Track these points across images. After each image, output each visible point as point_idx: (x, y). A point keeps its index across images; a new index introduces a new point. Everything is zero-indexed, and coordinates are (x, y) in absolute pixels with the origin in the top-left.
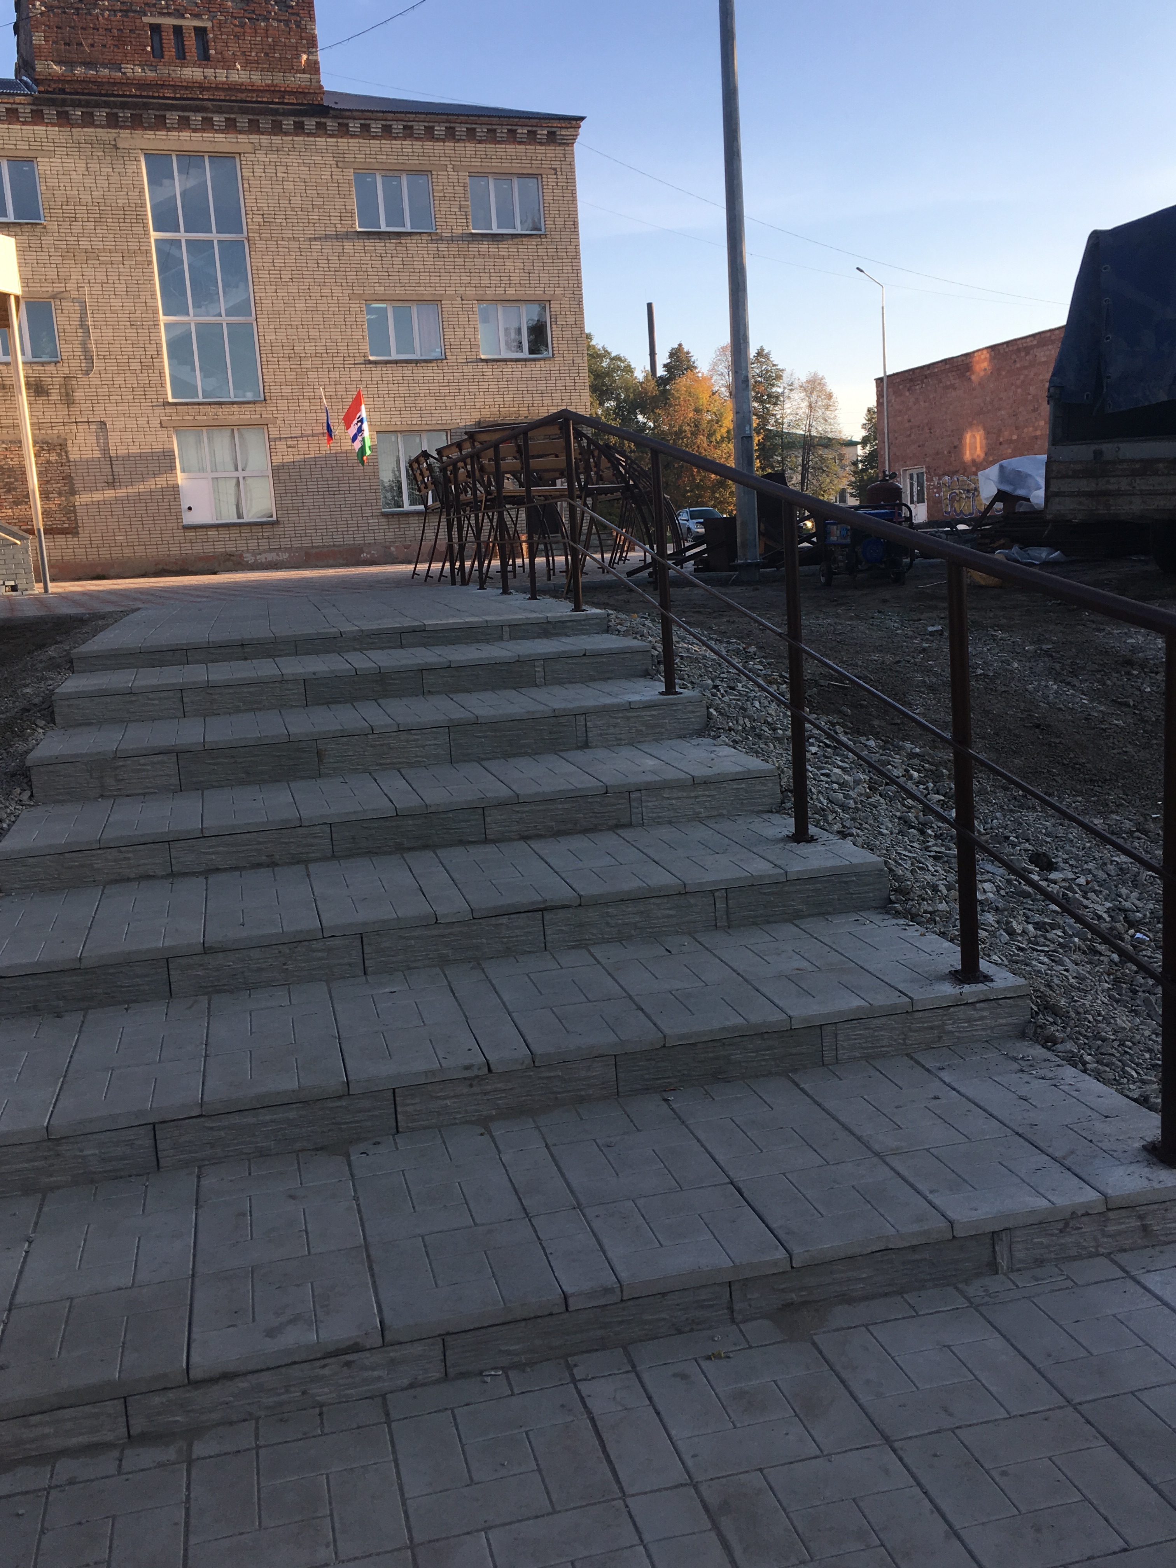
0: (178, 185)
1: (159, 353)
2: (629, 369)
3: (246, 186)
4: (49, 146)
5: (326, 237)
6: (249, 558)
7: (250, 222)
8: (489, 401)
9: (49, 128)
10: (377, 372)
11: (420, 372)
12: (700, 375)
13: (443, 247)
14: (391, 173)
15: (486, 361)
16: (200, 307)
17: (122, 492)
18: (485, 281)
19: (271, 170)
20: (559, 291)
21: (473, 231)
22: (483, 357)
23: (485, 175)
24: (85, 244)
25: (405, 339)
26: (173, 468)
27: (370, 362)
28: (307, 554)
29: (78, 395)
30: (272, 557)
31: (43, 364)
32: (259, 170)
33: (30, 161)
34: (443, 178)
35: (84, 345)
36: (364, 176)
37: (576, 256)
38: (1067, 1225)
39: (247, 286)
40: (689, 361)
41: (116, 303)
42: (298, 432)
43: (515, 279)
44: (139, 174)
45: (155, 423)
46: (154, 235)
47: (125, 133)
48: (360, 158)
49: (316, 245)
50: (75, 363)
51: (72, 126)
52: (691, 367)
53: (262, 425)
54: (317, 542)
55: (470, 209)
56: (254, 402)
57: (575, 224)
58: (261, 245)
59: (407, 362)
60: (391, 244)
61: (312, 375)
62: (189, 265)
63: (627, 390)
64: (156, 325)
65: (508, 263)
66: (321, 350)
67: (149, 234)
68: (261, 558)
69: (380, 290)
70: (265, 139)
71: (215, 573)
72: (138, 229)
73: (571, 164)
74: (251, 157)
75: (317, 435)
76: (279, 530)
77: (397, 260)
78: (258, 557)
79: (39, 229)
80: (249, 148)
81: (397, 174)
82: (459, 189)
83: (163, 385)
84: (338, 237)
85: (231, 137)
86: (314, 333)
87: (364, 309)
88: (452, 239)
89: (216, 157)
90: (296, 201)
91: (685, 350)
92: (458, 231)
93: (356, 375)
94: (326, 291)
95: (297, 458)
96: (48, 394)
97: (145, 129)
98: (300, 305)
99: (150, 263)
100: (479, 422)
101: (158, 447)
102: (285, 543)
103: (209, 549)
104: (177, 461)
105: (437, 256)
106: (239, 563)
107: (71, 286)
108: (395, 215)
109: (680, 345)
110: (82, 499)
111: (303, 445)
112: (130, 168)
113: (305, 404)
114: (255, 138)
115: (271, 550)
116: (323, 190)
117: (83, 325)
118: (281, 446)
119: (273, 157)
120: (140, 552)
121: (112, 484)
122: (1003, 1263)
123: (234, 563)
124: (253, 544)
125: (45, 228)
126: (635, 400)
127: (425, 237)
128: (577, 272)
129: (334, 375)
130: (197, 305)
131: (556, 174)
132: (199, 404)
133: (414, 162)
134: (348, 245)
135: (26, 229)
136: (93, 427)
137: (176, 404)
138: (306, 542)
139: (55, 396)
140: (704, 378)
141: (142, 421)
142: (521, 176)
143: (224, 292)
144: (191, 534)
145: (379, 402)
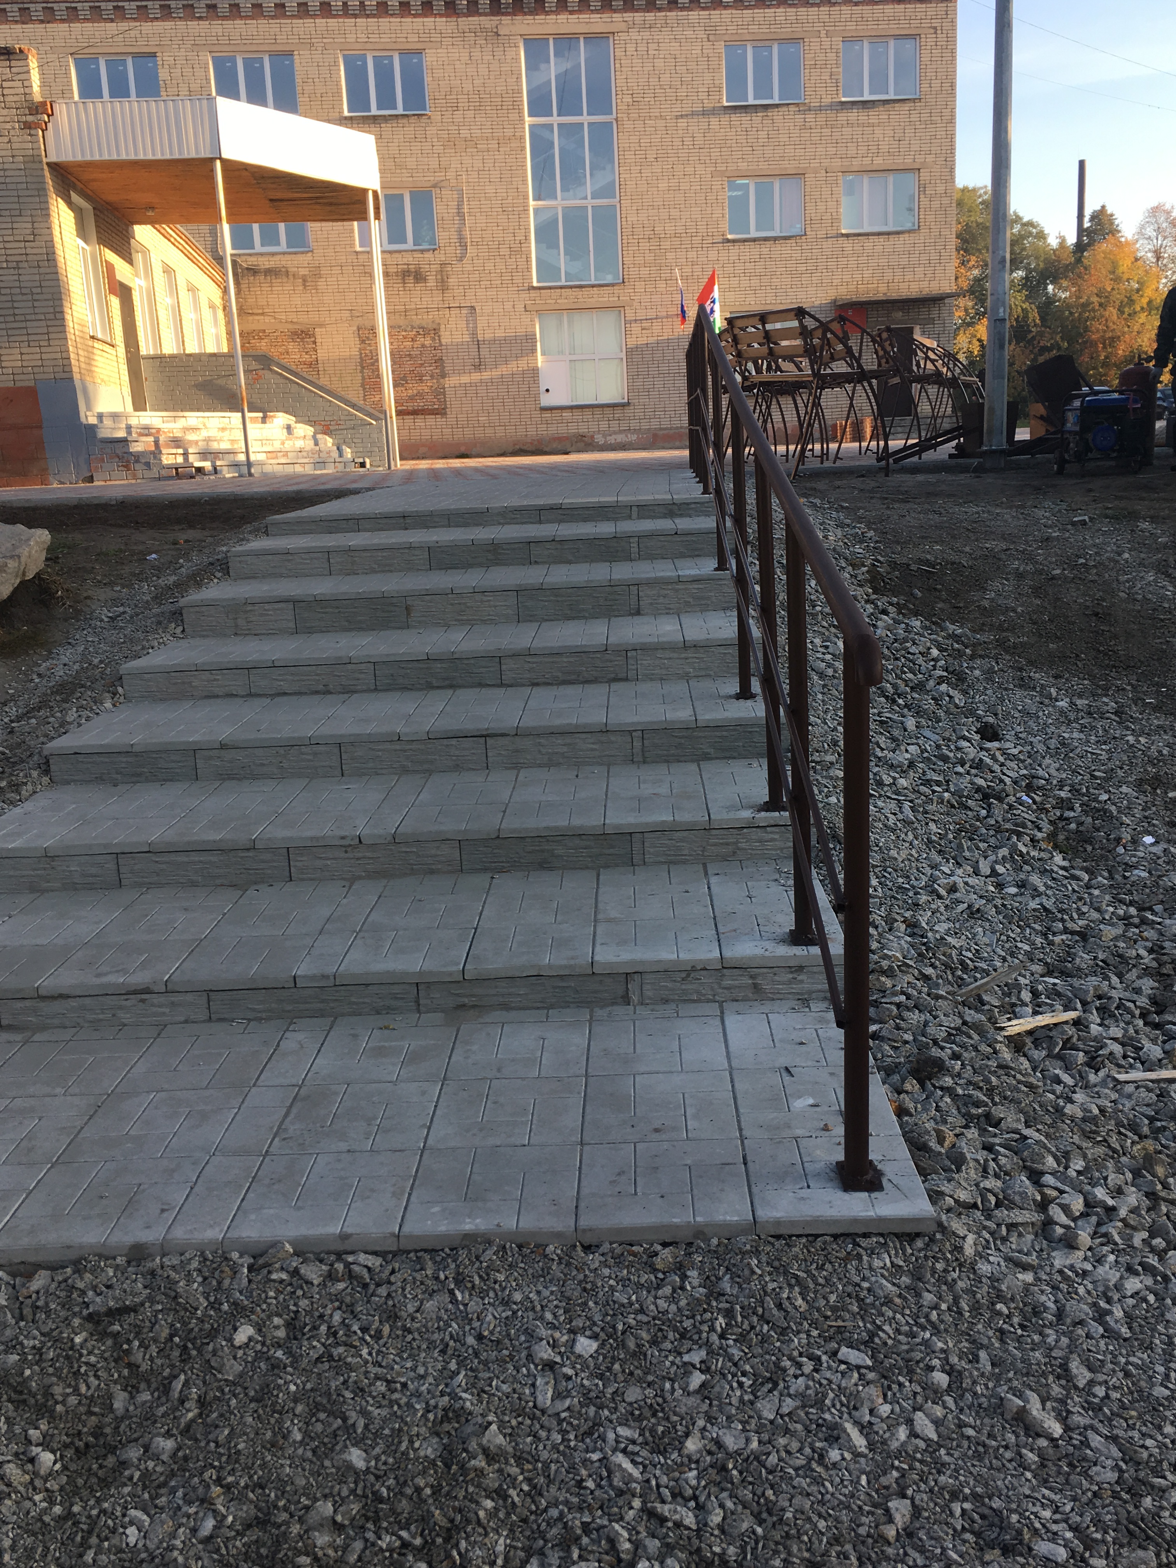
0: (553, 69)
1: (527, 238)
2: (1041, 236)
3: (618, 65)
4: (436, 37)
5: (693, 114)
6: (599, 439)
7: (619, 101)
8: (846, 278)
9: (438, 19)
10: (734, 250)
11: (779, 249)
12: (1123, 240)
13: (810, 117)
14: (762, 44)
15: (847, 236)
16: (568, 190)
17: (486, 375)
18: (852, 151)
19: (642, 48)
20: (930, 159)
21: (843, 99)
22: (843, 231)
23: (859, 39)
24: (465, 133)
25: (765, 216)
26: (534, 351)
27: (728, 241)
28: (655, 436)
29: (452, 281)
30: (620, 438)
31: (422, 251)
32: (631, 48)
33: (419, 52)
34: (815, 46)
35: (460, 231)
36: (734, 49)
37: (952, 120)
38: (688, 976)
39: (613, 167)
40: (1112, 224)
41: (490, 189)
42: (652, 314)
43: (884, 148)
44: (518, 60)
45: (520, 307)
46: (528, 120)
47: (506, 20)
48: (732, 29)
49: (682, 123)
50: (450, 250)
51: (458, 15)
52: (1114, 231)
53: (619, 308)
54: (666, 424)
55: (841, 77)
56: (613, 285)
57: (953, 86)
58: (628, 125)
59: (766, 239)
60: (757, 118)
61: (670, 255)
62: (560, 149)
63: (1037, 258)
64: (526, 210)
65: (878, 131)
66: (680, 230)
67: (523, 120)
68: (611, 440)
69: (743, 166)
70: (638, 17)
71: (567, 453)
72: (514, 116)
73: (953, 22)
74: (623, 36)
75: (671, 316)
76: (629, 411)
77: (763, 134)
78: (608, 438)
79: (424, 120)
80: (623, 26)
81: (767, 43)
82: (832, 56)
83: (529, 269)
84: (704, 113)
85: (606, 16)
86: (675, 213)
87: (726, 186)
88: (820, 109)
89: (593, 38)
90: (665, 78)
91: (1109, 212)
92: (827, 100)
93: (713, 254)
94: (689, 170)
95: (651, 340)
96: (425, 280)
97: (525, 14)
98: (663, 185)
99: (523, 148)
100: (835, 301)
101: (521, 331)
102: (634, 424)
103: (562, 430)
104: (538, 344)
105: (803, 127)
106: (590, 444)
107: (451, 175)
108: (763, 87)
109: (1103, 207)
110: (450, 382)
111: (656, 327)
112: (511, 53)
113: (662, 285)
114: (628, 16)
115: (620, 432)
116: (692, 66)
117: (460, 214)
118: (636, 328)
119: (646, 34)
120: (500, 432)
121: (478, 367)
122: (635, 998)
123: (585, 443)
124: (604, 425)
125: (429, 118)
126: (1046, 269)
127: (792, 108)
128: (951, 138)
129: (692, 255)
130: (564, 189)
131: (936, 33)
132: (561, 287)
133: (786, 31)
134: (714, 121)
135: (412, 120)
136: (464, 311)
137: (540, 288)
138: (655, 424)
139: (431, 283)
140: (1127, 243)
141: (508, 306)
142: (897, 37)
143: (591, 175)
144: (547, 415)
145: (734, 282)
